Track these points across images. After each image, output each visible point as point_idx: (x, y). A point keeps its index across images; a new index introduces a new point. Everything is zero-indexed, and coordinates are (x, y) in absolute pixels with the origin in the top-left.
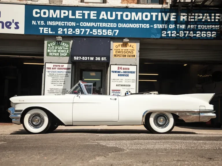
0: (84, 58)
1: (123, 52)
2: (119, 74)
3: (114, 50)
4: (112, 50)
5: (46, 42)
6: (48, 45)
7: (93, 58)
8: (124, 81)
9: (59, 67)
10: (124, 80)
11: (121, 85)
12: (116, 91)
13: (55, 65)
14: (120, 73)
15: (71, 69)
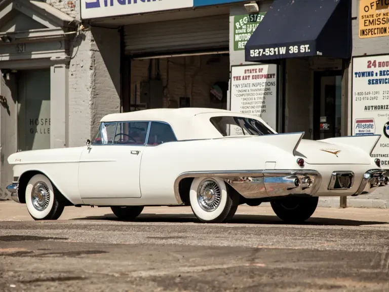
0: (269, 52)
1: (381, 20)
2: (371, 78)
3: (360, 17)
4: (356, 18)
5: (232, 19)
6: (236, 24)
7: (285, 48)
8: (380, 96)
9: (254, 74)
10: (381, 93)
11: (376, 107)
12: (364, 124)
13: (248, 70)
14: (372, 75)
15: (275, 76)
